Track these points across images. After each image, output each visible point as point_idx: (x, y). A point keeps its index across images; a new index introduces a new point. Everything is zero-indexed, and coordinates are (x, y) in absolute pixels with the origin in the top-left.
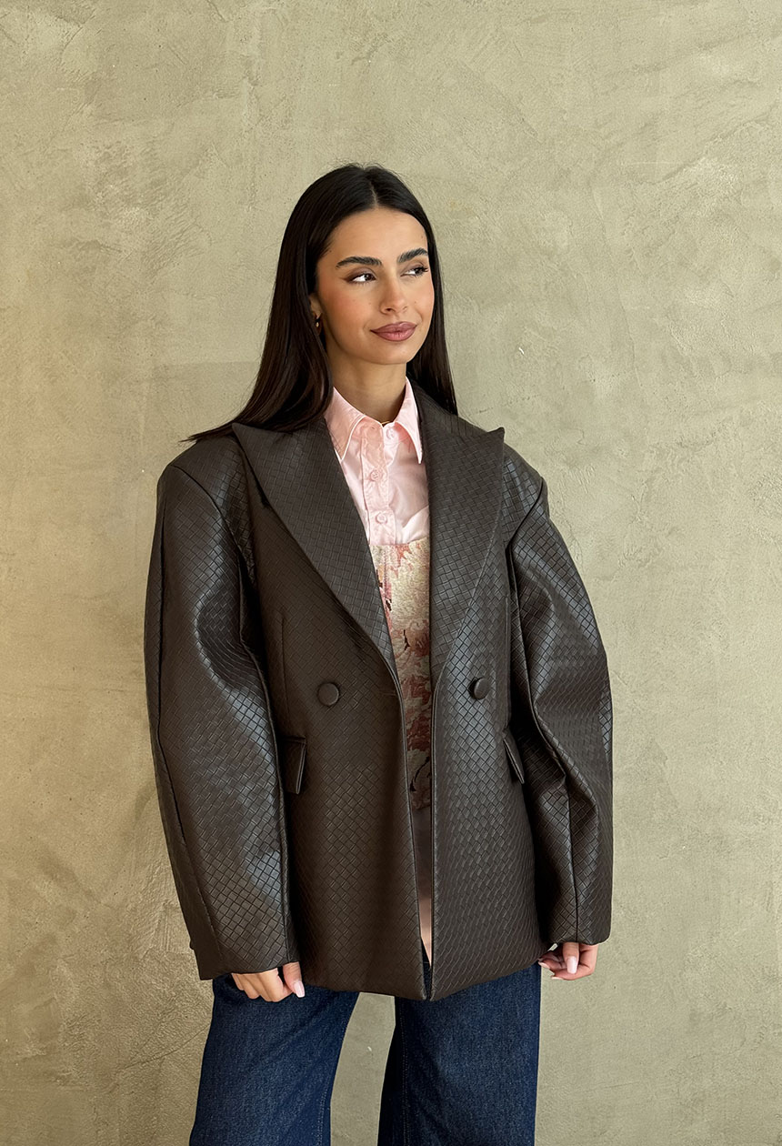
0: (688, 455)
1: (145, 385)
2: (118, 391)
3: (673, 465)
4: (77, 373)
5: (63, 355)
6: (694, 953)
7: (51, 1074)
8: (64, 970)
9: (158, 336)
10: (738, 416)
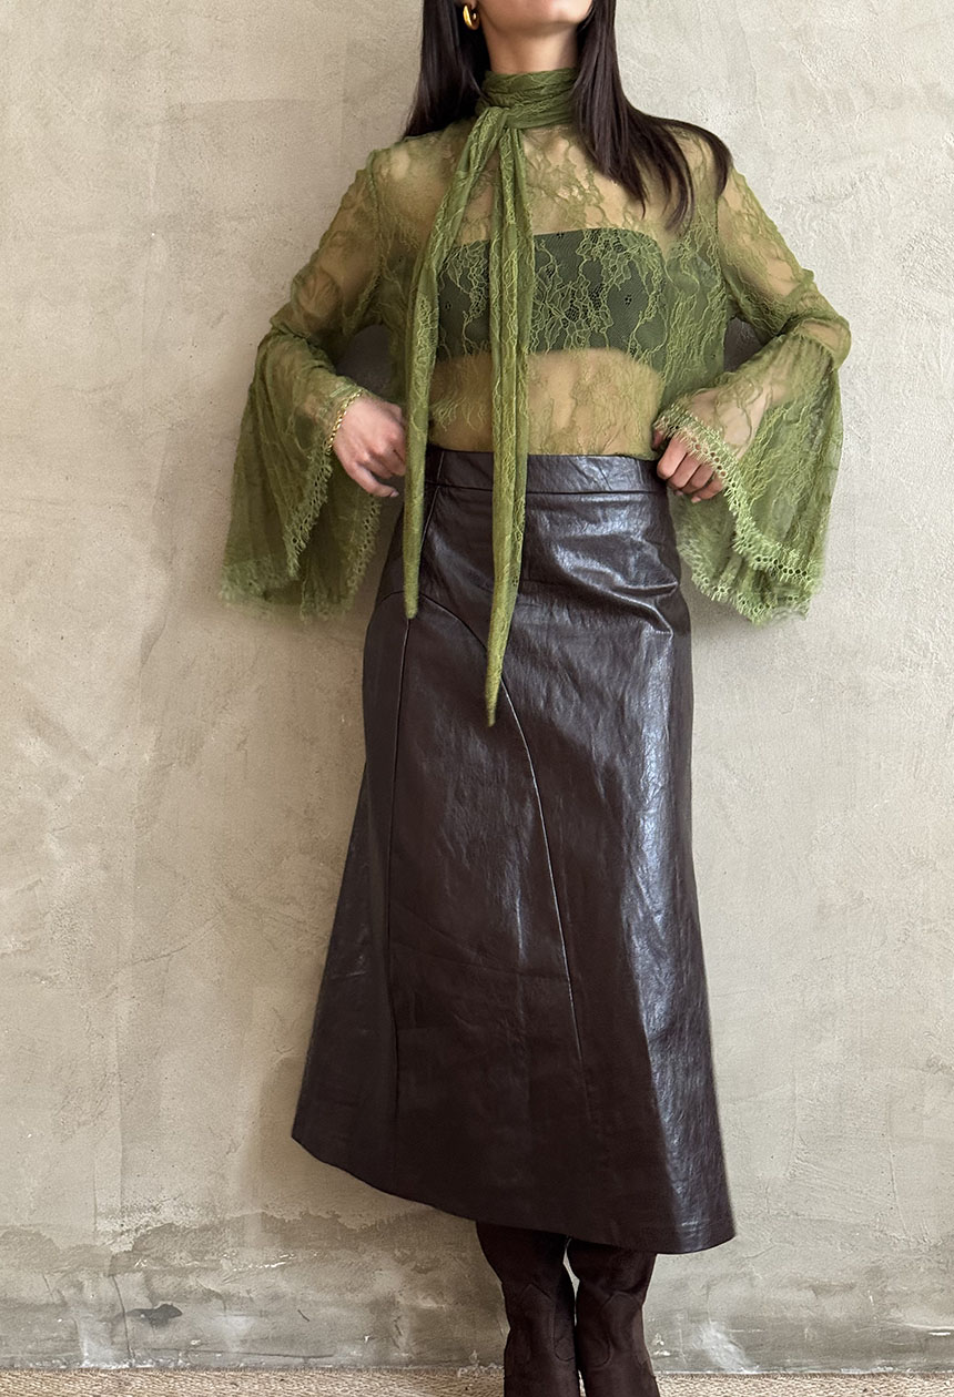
0: (822, 212)
1: (157, 128)
2: (124, 136)
3: (802, 225)
4: (73, 113)
5: (58, 91)
6: (823, 830)
7: (35, 974)
8: (54, 847)
9: (173, 67)
10: (883, 164)
